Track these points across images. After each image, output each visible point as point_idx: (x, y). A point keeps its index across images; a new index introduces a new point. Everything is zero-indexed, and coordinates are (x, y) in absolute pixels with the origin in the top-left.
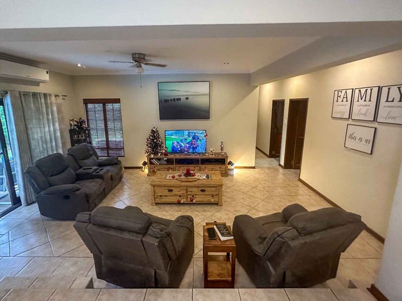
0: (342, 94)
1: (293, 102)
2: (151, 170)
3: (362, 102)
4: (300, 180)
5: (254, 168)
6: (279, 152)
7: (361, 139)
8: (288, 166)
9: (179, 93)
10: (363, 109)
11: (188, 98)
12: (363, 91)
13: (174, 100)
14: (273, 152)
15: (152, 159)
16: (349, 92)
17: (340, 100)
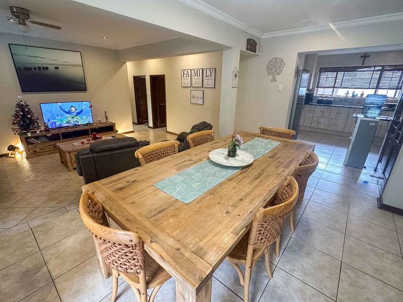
0: (186, 73)
1: (153, 78)
2: (32, 151)
3: (196, 77)
4: (167, 132)
5: (133, 132)
6: (147, 118)
7: (198, 97)
8: (156, 126)
9: (44, 61)
10: (197, 80)
11: (57, 68)
12: (196, 70)
13: (39, 68)
14: (140, 120)
15: (29, 138)
16: (189, 71)
17: (185, 76)
